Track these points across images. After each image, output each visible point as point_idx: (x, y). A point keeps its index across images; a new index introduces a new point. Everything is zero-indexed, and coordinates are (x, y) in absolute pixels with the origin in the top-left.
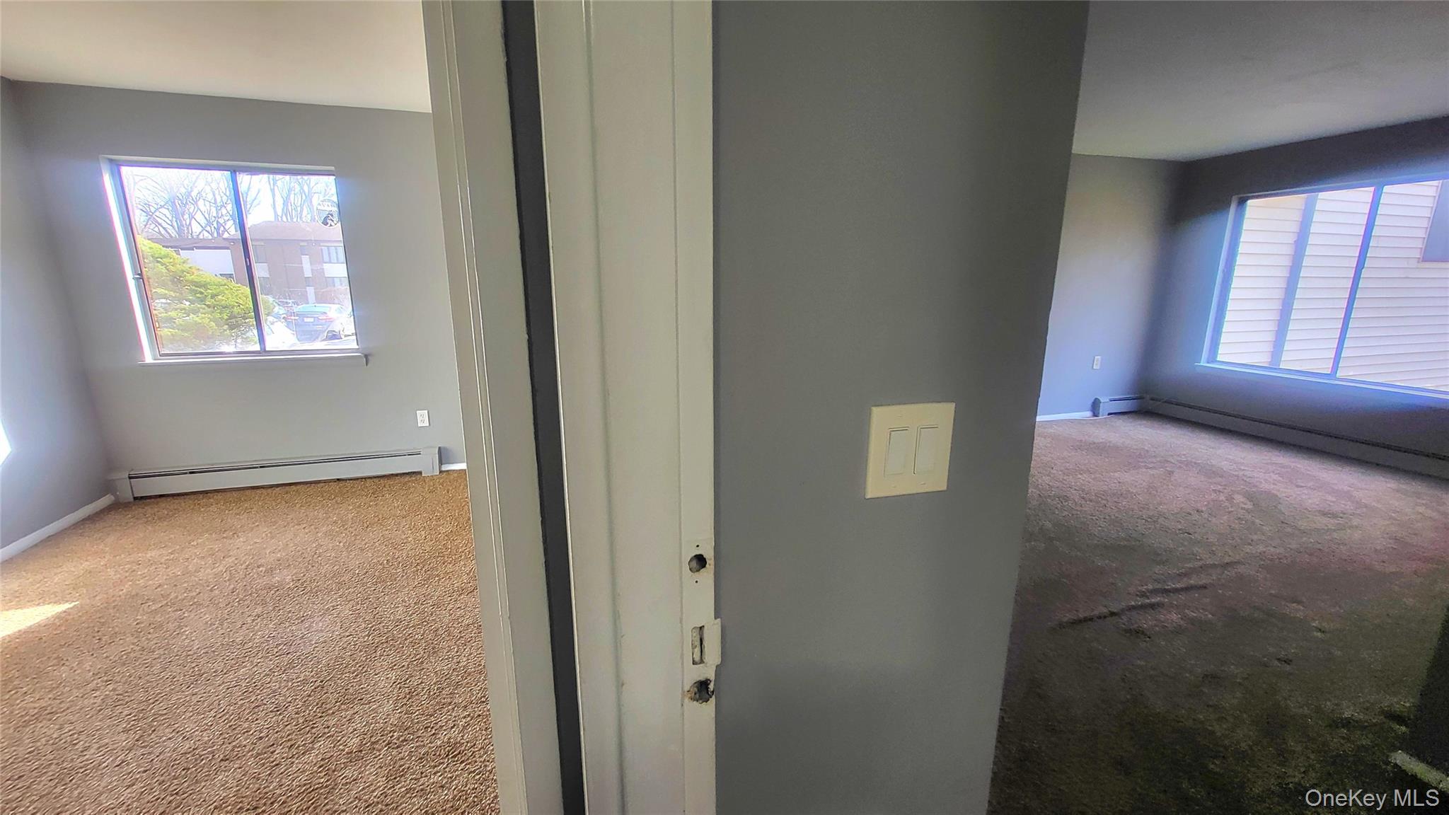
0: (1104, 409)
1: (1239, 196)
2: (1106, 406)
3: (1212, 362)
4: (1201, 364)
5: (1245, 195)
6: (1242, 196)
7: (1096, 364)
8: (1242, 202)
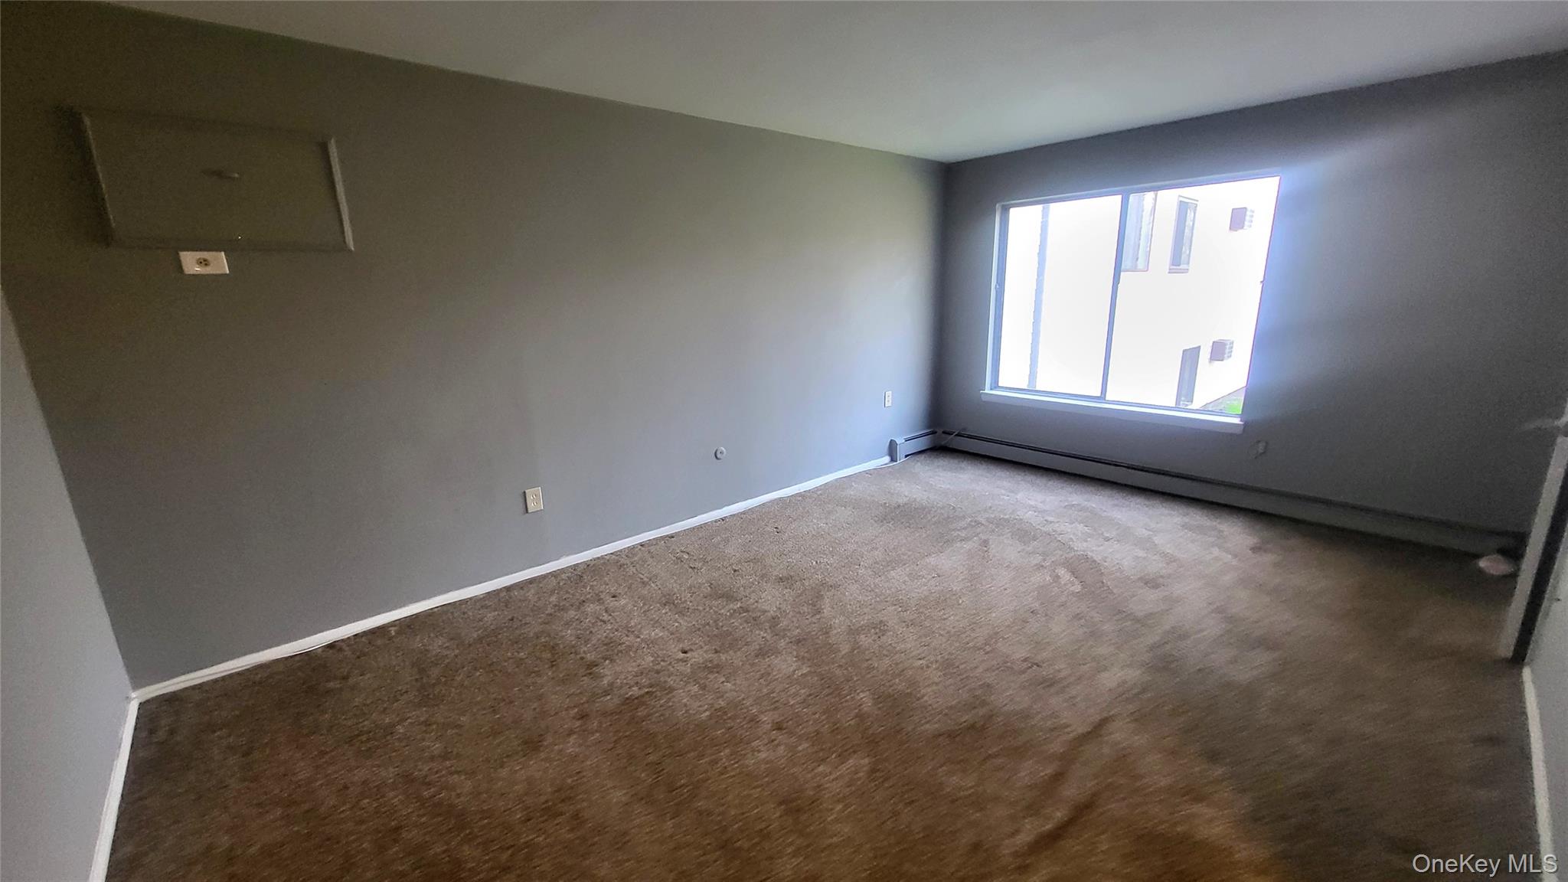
0: (901, 453)
1: (1003, 203)
2: (904, 447)
3: (995, 388)
4: (986, 391)
5: (1008, 203)
6: (1005, 203)
7: (888, 401)
8: (1006, 210)
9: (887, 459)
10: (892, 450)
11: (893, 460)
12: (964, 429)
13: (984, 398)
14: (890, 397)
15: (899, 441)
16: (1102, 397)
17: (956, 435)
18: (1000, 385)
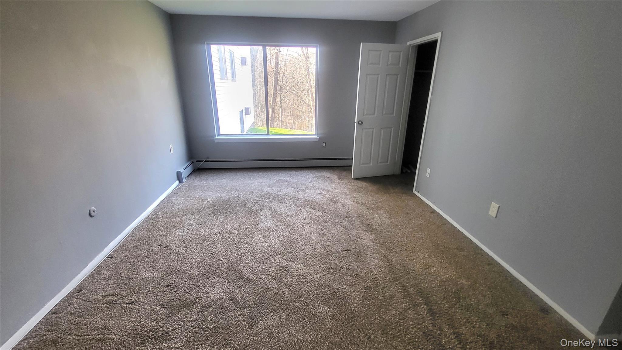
0: (184, 176)
4: (216, 138)
7: (172, 150)
9: (177, 182)
10: (179, 177)
11: (180, 181)
12: (208, 158)
13: (216, 141)
14: (172, 148)
15: (182, 170)
16: (268, 134)
17: (205, 161)
18: (221, 133)
